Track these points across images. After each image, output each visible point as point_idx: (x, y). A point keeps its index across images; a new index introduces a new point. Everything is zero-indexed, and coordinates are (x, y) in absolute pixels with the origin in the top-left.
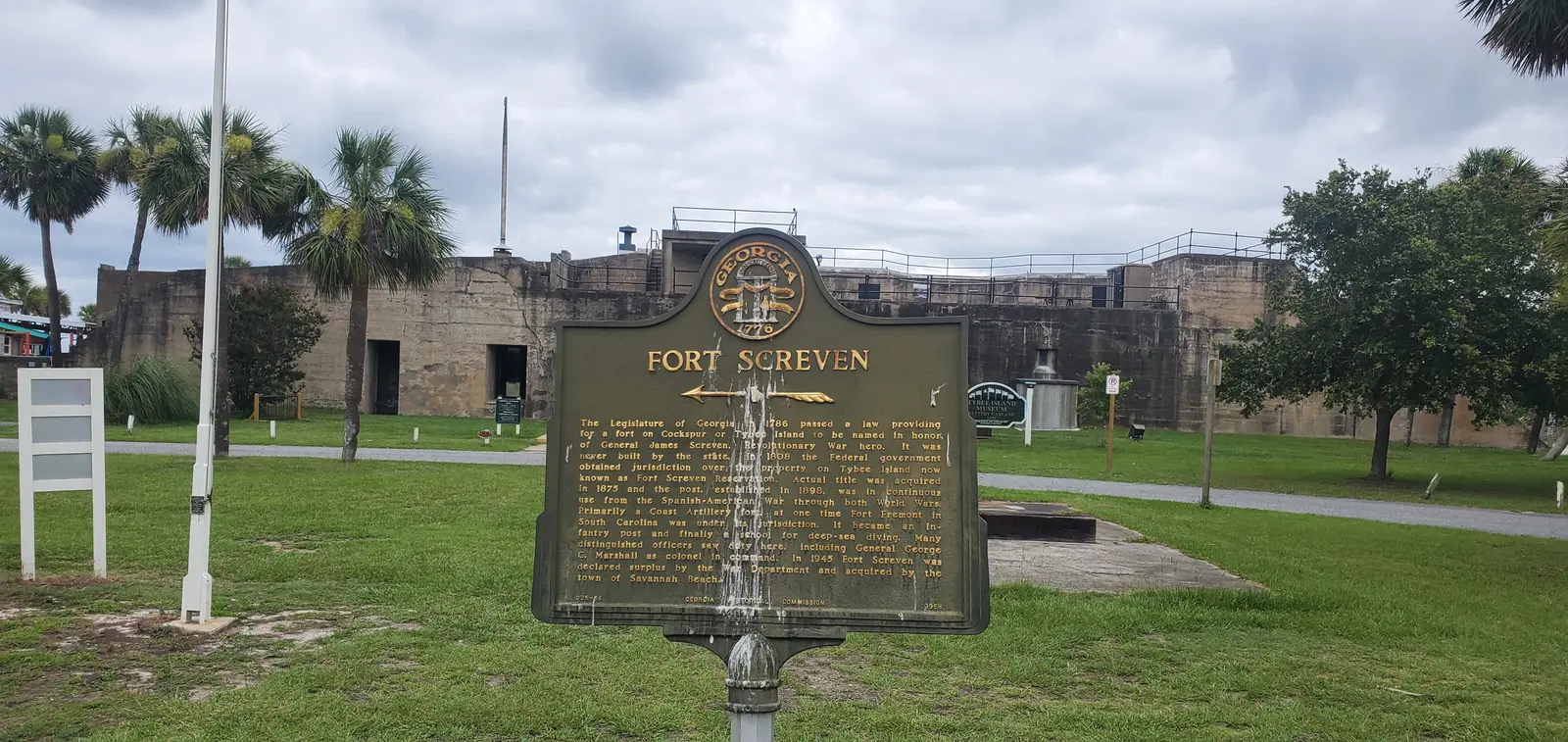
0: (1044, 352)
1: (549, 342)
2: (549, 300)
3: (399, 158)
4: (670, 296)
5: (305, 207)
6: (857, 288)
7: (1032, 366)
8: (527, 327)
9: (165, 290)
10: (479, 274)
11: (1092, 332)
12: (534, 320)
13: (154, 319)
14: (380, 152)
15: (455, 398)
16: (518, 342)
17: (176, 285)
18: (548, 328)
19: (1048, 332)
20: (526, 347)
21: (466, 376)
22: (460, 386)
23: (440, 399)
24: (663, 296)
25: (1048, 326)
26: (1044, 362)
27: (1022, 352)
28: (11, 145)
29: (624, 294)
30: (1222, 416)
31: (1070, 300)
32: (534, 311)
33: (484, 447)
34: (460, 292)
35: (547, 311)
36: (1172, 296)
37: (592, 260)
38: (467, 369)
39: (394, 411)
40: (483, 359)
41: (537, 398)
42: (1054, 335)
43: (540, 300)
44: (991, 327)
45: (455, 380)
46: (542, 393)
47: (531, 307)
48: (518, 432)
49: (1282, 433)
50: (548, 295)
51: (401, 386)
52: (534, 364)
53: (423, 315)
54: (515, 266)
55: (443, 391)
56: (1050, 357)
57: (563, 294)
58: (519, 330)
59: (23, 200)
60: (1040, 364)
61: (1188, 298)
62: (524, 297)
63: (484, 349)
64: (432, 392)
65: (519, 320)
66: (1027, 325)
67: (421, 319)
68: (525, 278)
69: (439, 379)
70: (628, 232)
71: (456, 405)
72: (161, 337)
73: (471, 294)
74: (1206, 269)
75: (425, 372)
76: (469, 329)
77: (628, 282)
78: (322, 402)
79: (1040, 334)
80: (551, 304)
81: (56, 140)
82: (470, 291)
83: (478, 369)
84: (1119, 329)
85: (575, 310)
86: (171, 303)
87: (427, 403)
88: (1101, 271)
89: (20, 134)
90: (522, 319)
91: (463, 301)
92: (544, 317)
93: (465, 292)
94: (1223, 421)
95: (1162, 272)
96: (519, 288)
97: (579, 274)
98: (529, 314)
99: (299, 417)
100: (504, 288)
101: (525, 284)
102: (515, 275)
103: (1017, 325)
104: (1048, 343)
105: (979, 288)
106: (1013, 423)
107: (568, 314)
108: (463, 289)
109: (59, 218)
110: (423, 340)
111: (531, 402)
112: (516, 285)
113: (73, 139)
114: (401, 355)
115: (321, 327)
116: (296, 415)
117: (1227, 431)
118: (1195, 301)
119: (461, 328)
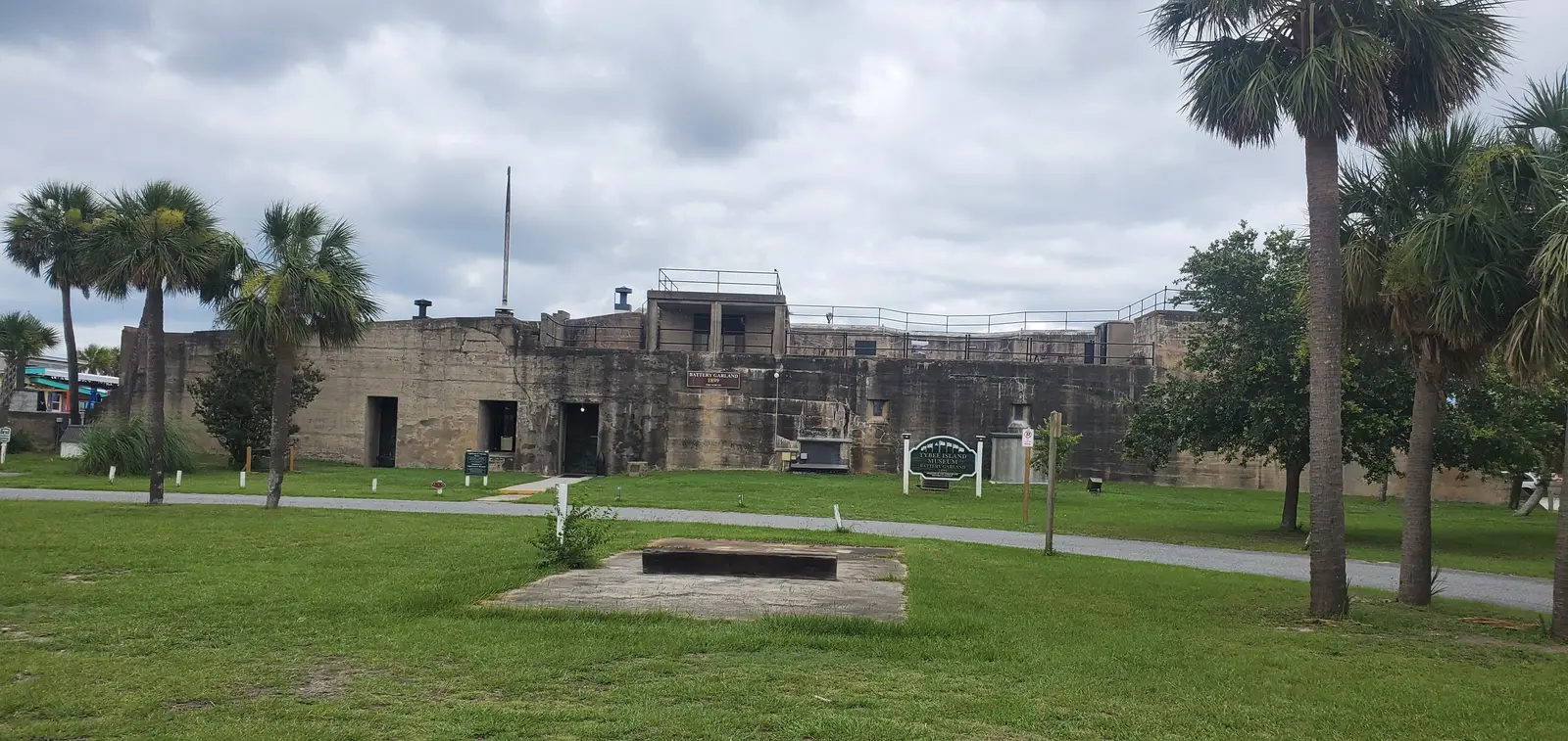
0: (1020, 407)
1: (538, 398)
2: (539, 358)
3: (325, 228)
4: (654, 353)
5: (237, 274)
6: (854, 345)
7: (1006, 421)
8: (518, 383)
9: (182, 350)
10: (473, 334)
11: (1067, 388)
12: (524, 376)
13: (171, 377)
14: (308, 222)
15: (449, 452)
16: (509, 398)
17: (192, 346)
18: (538, 384)
19: (1022, 387)
20: (516, 403)
21: (459, 431)
22: (453, 440)
23: (435, 452)
24: (648, 353)
25: (1022, 381)
26: (1019, 416)
27: (997, 406)
28: (35, 217)
29: (611, 352)
30: (1199, 471)
31: (1061, 356)
32: (524, 368)
33: (436, 497)
34: (455, 351)
35: (536, 368)
36: (1148, 352)
37: (588, 319)
38: (460, 424)
39: (391, 464)
40: (475, 414)
41: (526, 451)
42: (1028, 390)
43: (530, 358)
44: (967, 382)
45: (448, 435)
46: (532, 447)
47: (521, 365)
48: (485, 483)
49: (1260, 487)
50: (538, 353)
51: (398, 440)
52: (524, 419)
53: (420, 372)
54: (506, 326)
55: (436, 445)
56: (1026, 411)
57: (554, 352)
58: (509, 386)
59: (44, 268)
60: (1016, 419)
61: (1163, 354)
62: (516, 355)
63: (477, 404)
64: (426, 446)
65: (510, 378)
66: (1002, 381)
67: (418, 376)
68: (516, 338)
69: (434, 434)
70: (624, 292)
71: (450, 459)
72: (177, 394)
73: (466, 353)
74: (1180, 325)
75: (421, 427)
76: (463, 385)
77: (621, 340)
78: (324, 456)
79: (1014, 390)
80: (541, 362)
81: (76, 212)
82: (464, 349)
83: (470, 424)
84: (1093, 384)
85: (564, 367)
86: (187, 361)
87: (423, 457)
88: (1088, 328)
89: (42, 207)
90: (513, 376)
91: (457, 359)
92: (533, 374)
93: (460, 351)
94: (1200, 475)
95: (1142, 328)
96: (511, 347)
97: (575, 333)
98: (519, 371)
99: (292, 469)
100: (497, 346)
101: (516, 342)
102: (507, 335)
103: (991, 380)
104: (1023, 398)
105: (977, 344)
106: (964, 475)
107: (557, 370)
108: (458, 348)
109: (77, 284)
110: (420, 396)
111: (520, 456)
112: (508, 344)
113: (91, 211)
114: (399, 410)
115: (318, 385)
116: (288, 468)
117: (1205, 486)
118: (1169, 356)
119: (454, 385)
